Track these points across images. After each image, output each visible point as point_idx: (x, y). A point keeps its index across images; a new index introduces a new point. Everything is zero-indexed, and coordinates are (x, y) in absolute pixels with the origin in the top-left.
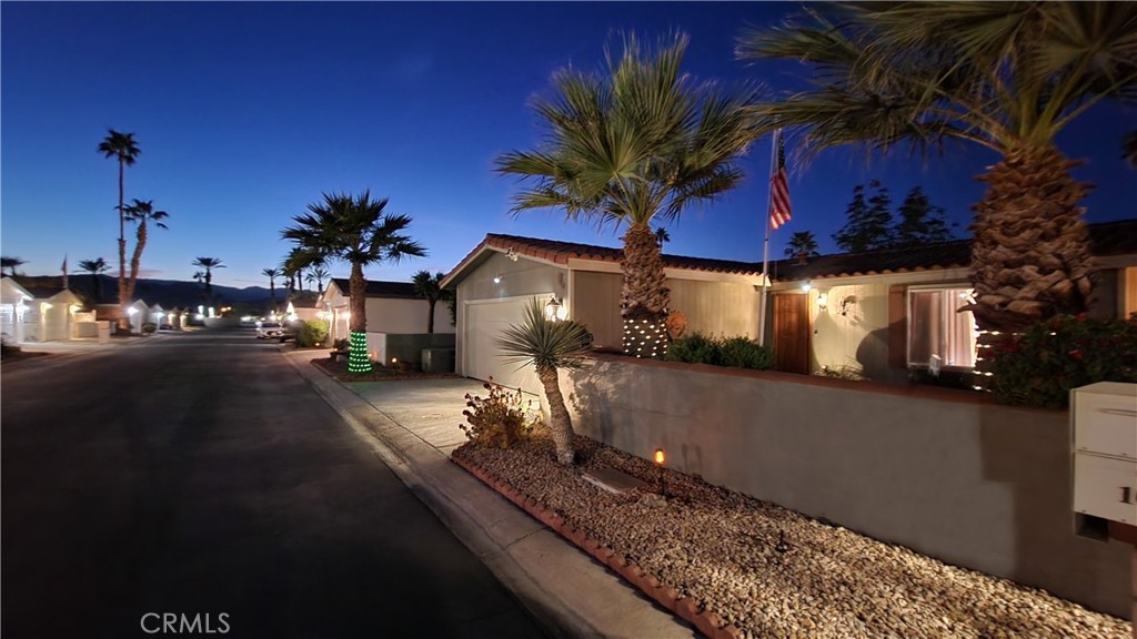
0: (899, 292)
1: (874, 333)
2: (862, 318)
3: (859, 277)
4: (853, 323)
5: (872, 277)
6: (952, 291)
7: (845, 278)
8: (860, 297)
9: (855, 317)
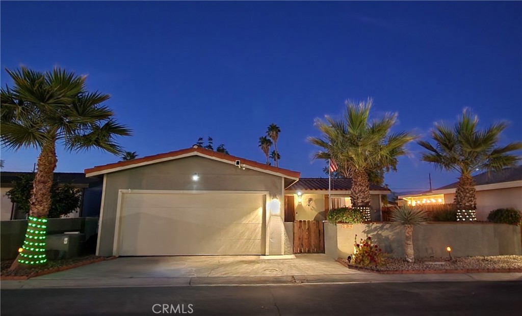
0: (327, 197)
1: (319, 213)
2: (315, 207)
3: (314, 191)
4: (311, 209)
5: (319, 191)
6: (343, 198)
7: (309, 191)
8: (314, 198)
9: (313, 207)
